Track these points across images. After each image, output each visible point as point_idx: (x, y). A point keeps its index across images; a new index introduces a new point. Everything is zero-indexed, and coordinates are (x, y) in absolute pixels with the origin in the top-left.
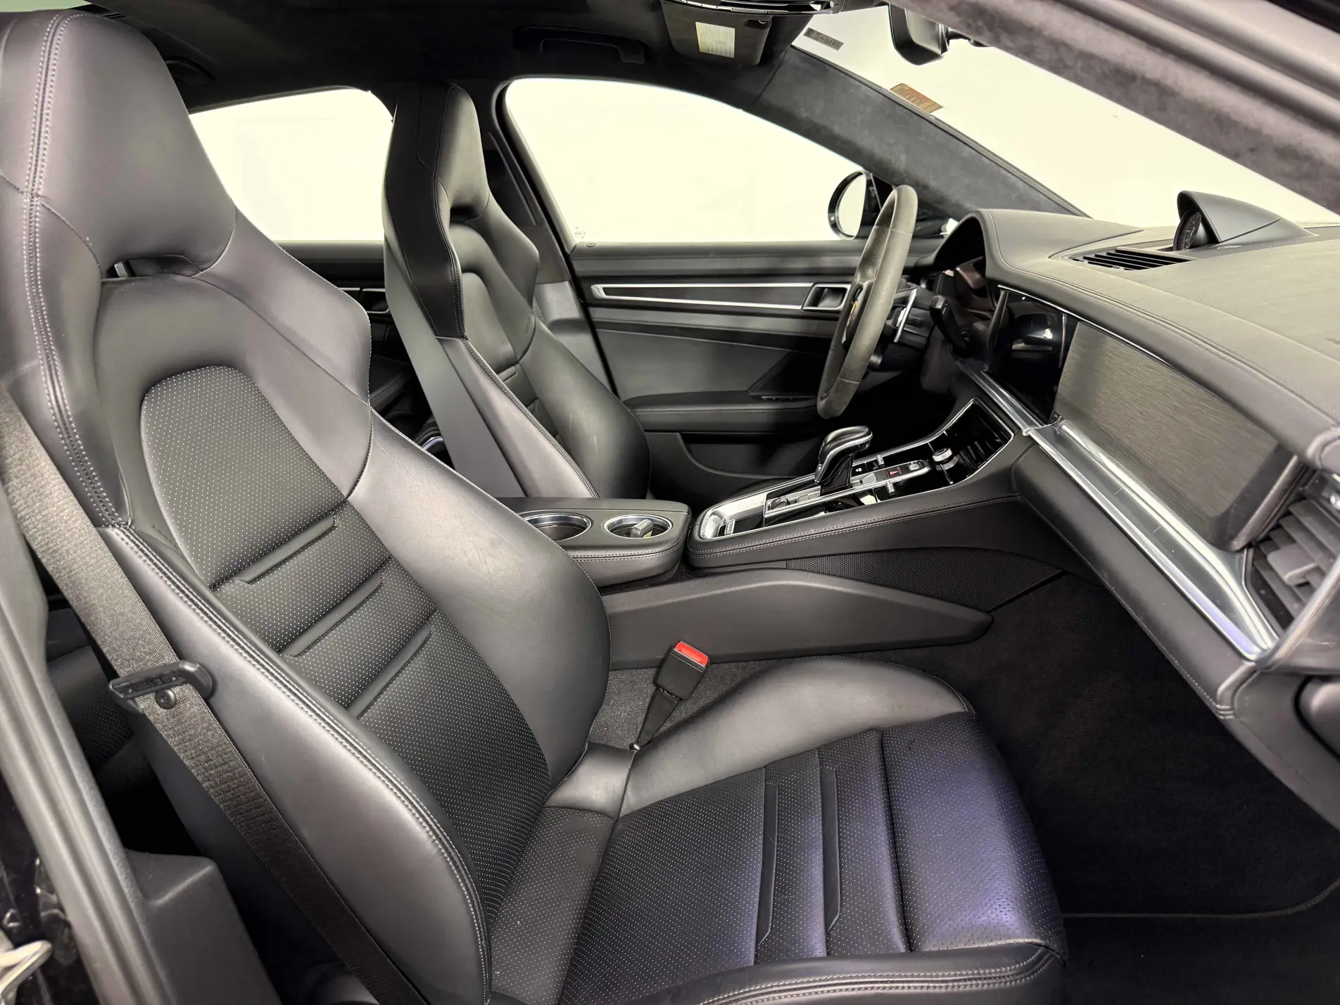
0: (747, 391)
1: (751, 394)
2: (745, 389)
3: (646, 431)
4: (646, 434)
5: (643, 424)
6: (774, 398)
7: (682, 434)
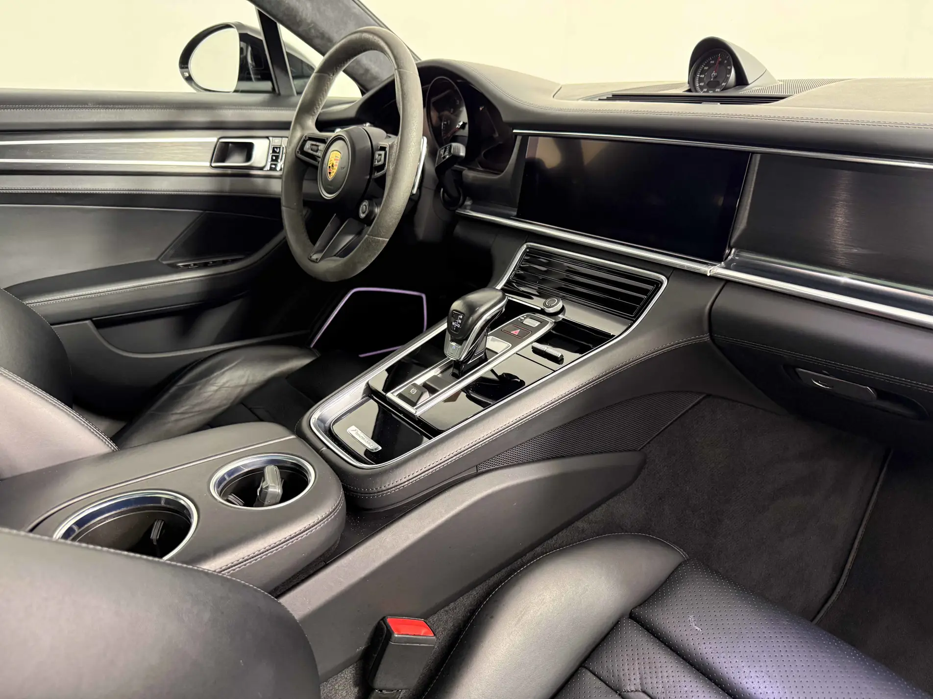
0: (157, 259)
1: (164, 262)
2: (154, 258)
3: (52, 324)
4: (53, 327)
5: (46, 317)
6: (192, 263)
7: (93, 321)
